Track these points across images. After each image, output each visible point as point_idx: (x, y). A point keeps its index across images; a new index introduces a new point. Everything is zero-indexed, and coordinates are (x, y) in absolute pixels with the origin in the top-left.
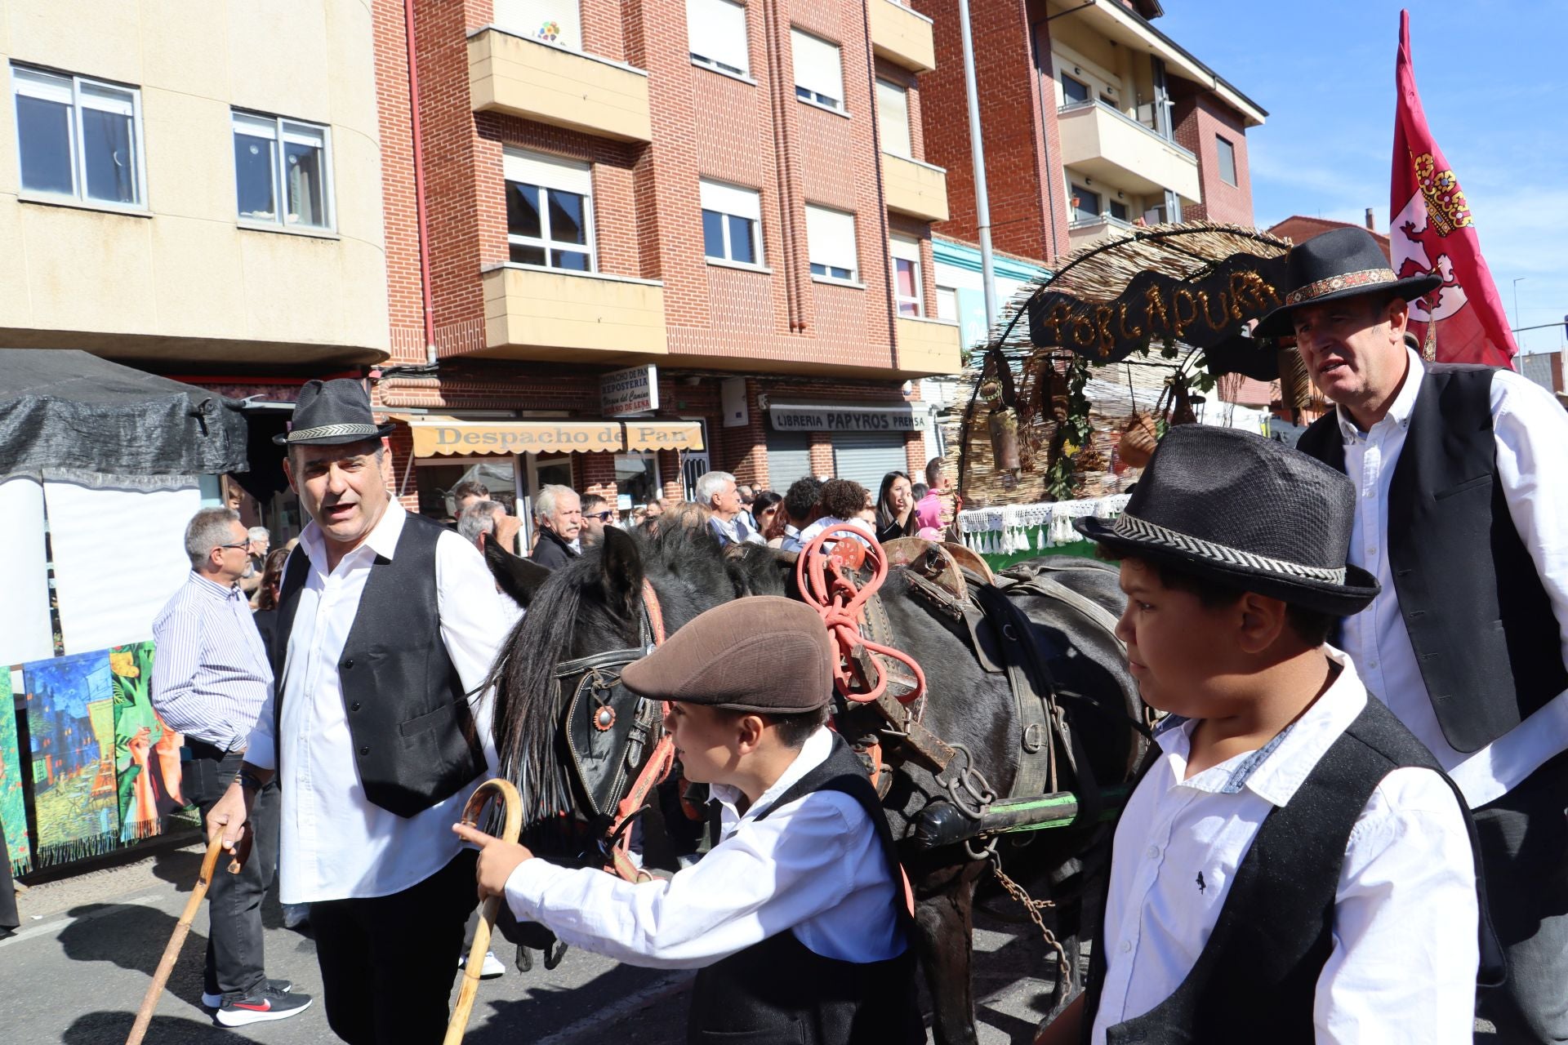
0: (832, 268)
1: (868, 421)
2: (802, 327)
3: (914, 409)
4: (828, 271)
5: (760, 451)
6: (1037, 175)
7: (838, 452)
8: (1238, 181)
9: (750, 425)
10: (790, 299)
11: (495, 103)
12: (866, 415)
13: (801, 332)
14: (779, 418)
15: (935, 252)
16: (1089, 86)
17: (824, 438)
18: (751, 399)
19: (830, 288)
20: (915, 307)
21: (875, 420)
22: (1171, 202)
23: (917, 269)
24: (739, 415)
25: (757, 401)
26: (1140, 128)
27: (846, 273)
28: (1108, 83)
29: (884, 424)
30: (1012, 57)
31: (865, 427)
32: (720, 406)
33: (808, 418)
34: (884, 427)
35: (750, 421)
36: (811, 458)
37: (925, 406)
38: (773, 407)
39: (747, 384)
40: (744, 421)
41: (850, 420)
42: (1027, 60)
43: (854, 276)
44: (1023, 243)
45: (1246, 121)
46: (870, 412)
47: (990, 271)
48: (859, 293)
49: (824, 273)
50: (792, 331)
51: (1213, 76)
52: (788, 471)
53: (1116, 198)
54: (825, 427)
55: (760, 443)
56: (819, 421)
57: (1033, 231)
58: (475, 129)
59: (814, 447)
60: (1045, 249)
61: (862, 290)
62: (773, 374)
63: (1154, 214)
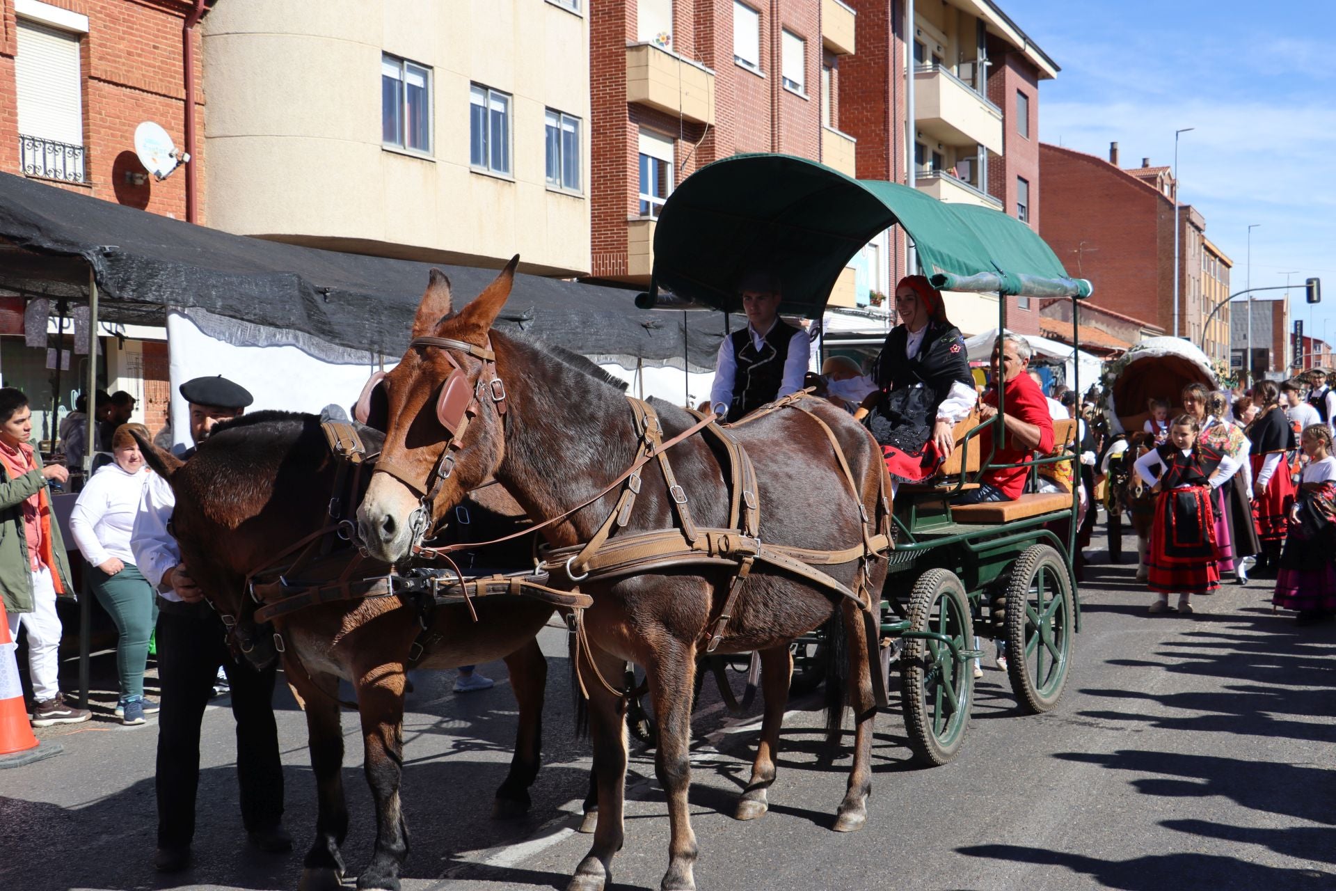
6: (887, 130)
8: (1030, 133)
11: (649, 100)
16: (925, 46)
22: (981, 155)
26: (960, 85)
28: (939, 42)
30: (874, 20)
42: (887, 24)
45: (1040, 74)
51: (1025, 38)
53: (937, 150)
58: (627, 115)
63: (965, 165)
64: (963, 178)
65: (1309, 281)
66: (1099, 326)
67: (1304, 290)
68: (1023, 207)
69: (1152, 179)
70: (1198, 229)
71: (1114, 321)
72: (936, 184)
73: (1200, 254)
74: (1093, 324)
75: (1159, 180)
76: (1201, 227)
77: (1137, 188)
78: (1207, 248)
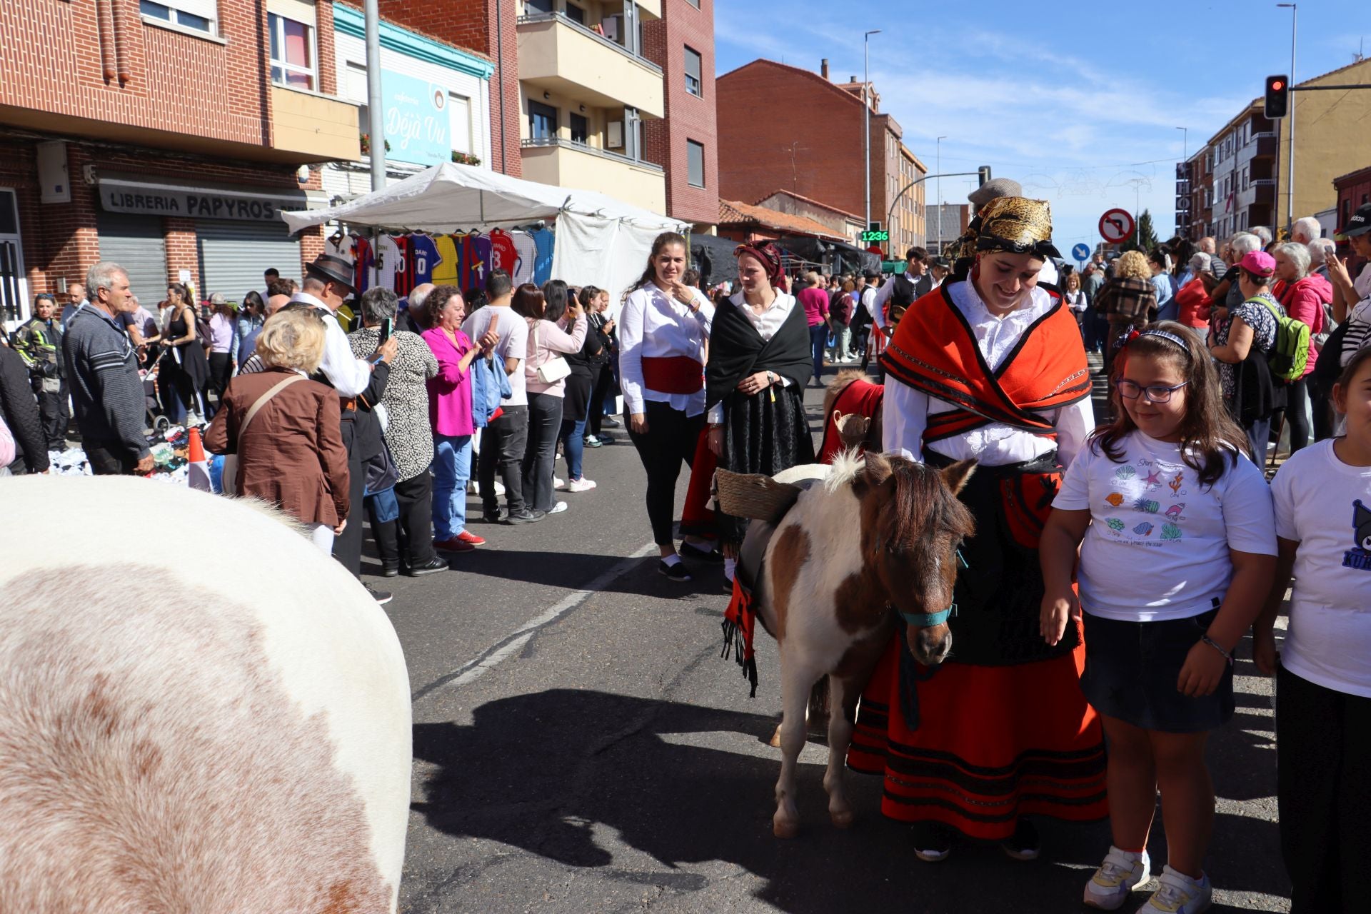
0: (179, 12)
1: (245, 209)
2: (123, 80)
3: (309, 198)
4: (173, 15)
5: (87, 237)
7: (206, 243)
8: (701, 4)
9: (73, 202)
10: (103, 40)
12: (242, 202)
13: (122, 86)
14: (112, 196)
15: (335, 19)
17: (185, 225)
18: (73, 168)
19: (172, 36)
20: (308, 79)
21: (256, 209)
22: (629, 11)
23: (312, 34)
24: (59, 189)
25: (82, 172)
27: (203, 22)
29: (268, 213)
31: (240, 215)
32: (35, 177)
33: (159, 199)
34: (266, 216)
35: (72, 197)
36: (167, 248)
37: (326, 197)
38: (103, 181)
39: (68, 151)
40: (65, 197)
41: (221, 204)
43: (213, 27)
44: (466, 32)
46: (250, 198)
47: (375, 40)
48: (218, 49)
49: (167, 17)
50: (107, 83)
52: (133, 261)
54: (183, 211)
55: (88, 226)
56: (174, 203)
57: (475, 21)
59: (170, 235)
60: (487, 41)
61: (223, 45)
62: (106, 141)
63: (611, 22)
64: (610, 37)
65: (981, 169)
66: (811, 216)
67: (977, 177)
68: (695, 80)
69: (857, 92)
70: (897, 137)
71: (822, 211)
72: (552, 28)
73: (898, 157)
74: (806, 214)
75: (862, 92)
76: (899, 134)
77: (844, 99)
78: (904, 153)
